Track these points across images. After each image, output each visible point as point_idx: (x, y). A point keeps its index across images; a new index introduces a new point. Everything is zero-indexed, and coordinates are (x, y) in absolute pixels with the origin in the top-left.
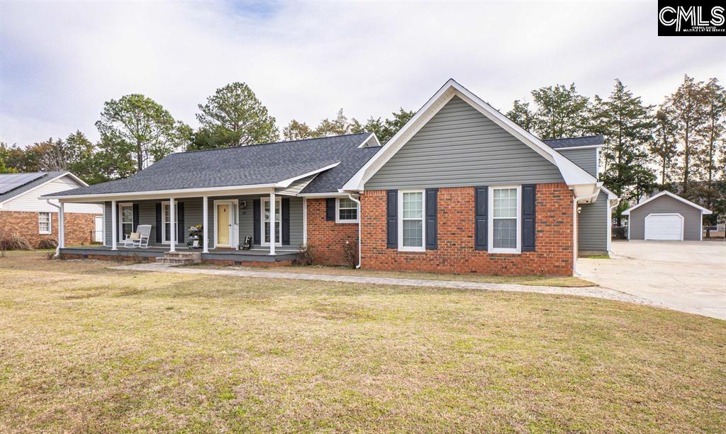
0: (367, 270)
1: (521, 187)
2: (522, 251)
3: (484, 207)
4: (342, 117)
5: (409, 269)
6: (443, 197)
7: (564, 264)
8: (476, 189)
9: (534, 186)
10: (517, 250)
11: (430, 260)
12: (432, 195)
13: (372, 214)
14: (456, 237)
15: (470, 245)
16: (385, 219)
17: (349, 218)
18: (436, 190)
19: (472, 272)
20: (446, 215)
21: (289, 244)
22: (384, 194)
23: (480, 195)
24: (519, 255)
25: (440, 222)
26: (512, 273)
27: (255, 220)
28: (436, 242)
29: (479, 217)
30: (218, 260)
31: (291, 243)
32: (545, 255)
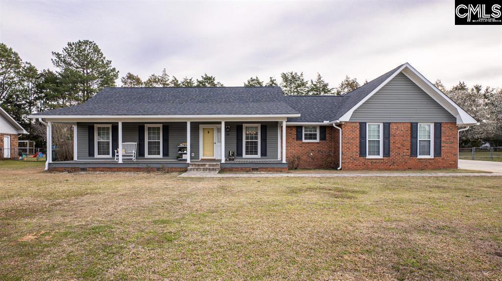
0: (347, 170)
1: (433, 124)
2: (434, 157)
3: (416, 133)
4: (166, 75)
5: (373, 168)
6: (393, 127)
7: (454, 163)
8: (412, 124)
9: (440, 124)
10: (432, 156)
11: (386, 163)
12: (387, 126)
13: (350, 136)
14: (401, 150)
15: (408, 154)
16: (358, 139)
17: (310, 138)
18: (389, 123)
19: (409, 168)
20: (395, 138)
21: (266, 156)
22: (358, 124)
23: (414, 127)
24: (433, 159)
25: (392, 141)
26: (429, 168)
27: (238, 139)
28: (389, 154)
29: (412, 139)
30: (235, 168)
31: (267, 155)
32: (445, 158)
